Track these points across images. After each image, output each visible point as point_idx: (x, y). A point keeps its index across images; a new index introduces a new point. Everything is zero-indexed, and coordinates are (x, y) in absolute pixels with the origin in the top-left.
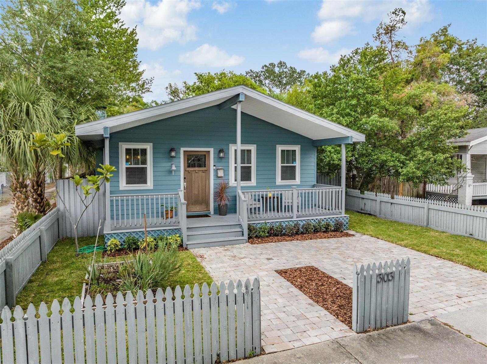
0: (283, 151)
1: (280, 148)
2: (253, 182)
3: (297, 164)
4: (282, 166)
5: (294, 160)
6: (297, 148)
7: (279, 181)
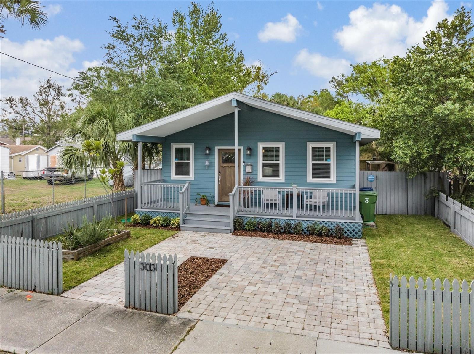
0: (314, 149)
1: (310, 146)
2: (282, 178)
3: (332, 162)
4: (313, 164)
5: (328, 157)
6: (332, 145)
7: (310, 179)
